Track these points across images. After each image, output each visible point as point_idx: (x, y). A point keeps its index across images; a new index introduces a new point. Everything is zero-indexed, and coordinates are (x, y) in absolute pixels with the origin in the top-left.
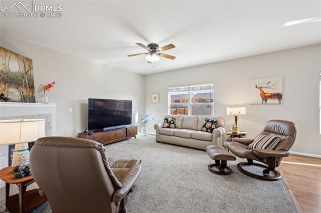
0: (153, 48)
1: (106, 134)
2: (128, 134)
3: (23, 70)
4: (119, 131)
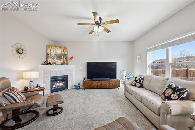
1: (95, 83)
2: (111, 85)
3: (62, 53)
4: (104, 82)
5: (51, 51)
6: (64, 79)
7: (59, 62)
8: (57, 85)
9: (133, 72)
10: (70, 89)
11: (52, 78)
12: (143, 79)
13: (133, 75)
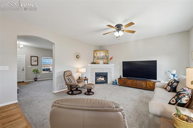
0: (119, 27)
1: (129, 82)
2: (148, 86)
3: (104, 55)
4: (139, 81)
5: (96, 54)
6: (105, 76)
7: (102, 62)
8: (100, 79)
10: (109, 84)
11: (96, 74)
12: (177, 82)
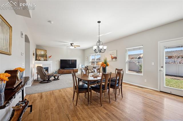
1: (65, 70)
2: (74, 71)
3: (44, 53)
4: (70, 70)
5: (38, 52)
7: (42, 59)
9: (84, 65)
12: (88, 67)
13: (84, 66)
